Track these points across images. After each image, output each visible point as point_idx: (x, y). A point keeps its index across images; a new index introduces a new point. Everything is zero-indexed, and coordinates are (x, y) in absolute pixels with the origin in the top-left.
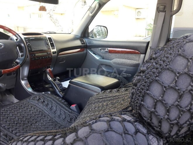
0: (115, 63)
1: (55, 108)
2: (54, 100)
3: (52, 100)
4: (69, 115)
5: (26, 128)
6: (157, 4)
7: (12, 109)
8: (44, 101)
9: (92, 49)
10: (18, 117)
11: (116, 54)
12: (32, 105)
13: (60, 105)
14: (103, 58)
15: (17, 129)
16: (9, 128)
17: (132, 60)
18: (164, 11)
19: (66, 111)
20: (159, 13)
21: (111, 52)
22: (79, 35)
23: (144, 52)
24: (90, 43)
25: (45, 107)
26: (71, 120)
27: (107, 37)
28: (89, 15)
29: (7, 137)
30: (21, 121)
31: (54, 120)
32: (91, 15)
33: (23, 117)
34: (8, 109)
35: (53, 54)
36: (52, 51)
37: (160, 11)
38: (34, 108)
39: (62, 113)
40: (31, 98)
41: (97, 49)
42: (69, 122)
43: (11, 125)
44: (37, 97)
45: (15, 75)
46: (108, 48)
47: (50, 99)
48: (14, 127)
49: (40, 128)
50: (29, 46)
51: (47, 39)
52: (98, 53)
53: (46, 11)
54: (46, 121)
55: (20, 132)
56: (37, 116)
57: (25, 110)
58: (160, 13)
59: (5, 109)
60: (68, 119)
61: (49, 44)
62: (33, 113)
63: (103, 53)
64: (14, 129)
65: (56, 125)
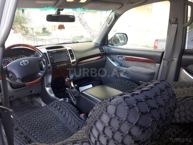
0: (131, 71)
1: (67, 115)
2: (67, 108)
3: (66, 108)
4: (78, 123)
5: (42, 132)
6: (170, 16)
7: (34, 115)
8: (60, 109)
9: (111, 56)
10: (37, 122)
11: (133, 62)
12: (50, 112)
13: (72, 113)
14: (121, 65)
15: (35, 133)
16: (29, 131)
17: (149, 68)
18: (176, 23)
19: (76, 120)
20: (171, 25)
21: (128, 59)
22: (99, 43)
23: (159, 62)
24: (109, 50)
25: (60, 114)
26: (79, 127)
27: (126, 44)
28: (107, 25)
29: (26, 139)
30: (39, 126)
31: (65, 127)
32: (108, 25)
33: (41, 122)
34: (31, 114)
35: (72, 64)
36: (72, 61)
37: (172, 23)
38: (51, 115)
39: (73, 120)
40: (50, 105)
41: (115, 56)
42: (77, 129)
43: (31, 128)
44: (55, 104)
45: (40, 83)
46: (125, 56)
47: (65, 107)
48: (33, 130)
49: (53, 132)
50: (51, 59)
51: (67, 52)
52: (117, 59)
53: (64, 28)
54: (59, 126)
55: (37, 135)
56: (52, 122)
57: (44, 116)
58: (173, 25)
59: (28, 114)
60: (76, 126)
61: (69, 55)
62: (49, 119)
63: (121, 60)
64: (33, 132)
65: (66, 131)
